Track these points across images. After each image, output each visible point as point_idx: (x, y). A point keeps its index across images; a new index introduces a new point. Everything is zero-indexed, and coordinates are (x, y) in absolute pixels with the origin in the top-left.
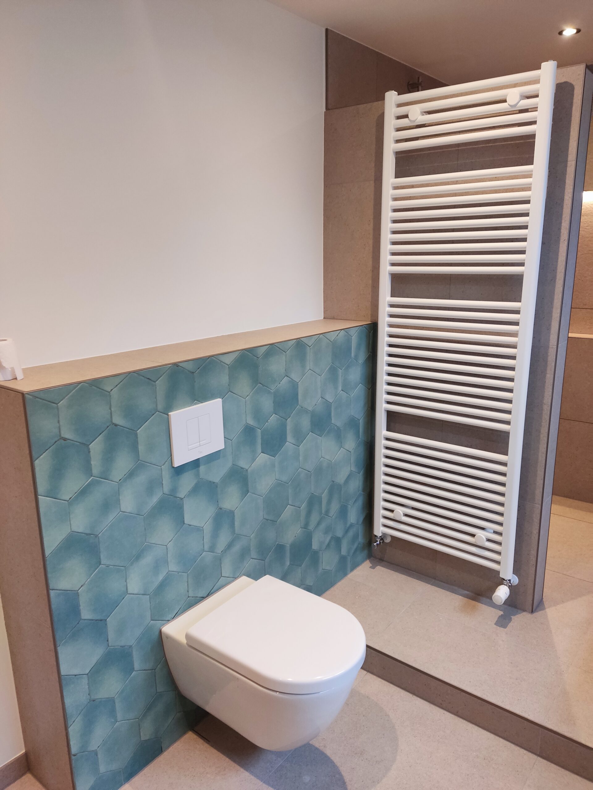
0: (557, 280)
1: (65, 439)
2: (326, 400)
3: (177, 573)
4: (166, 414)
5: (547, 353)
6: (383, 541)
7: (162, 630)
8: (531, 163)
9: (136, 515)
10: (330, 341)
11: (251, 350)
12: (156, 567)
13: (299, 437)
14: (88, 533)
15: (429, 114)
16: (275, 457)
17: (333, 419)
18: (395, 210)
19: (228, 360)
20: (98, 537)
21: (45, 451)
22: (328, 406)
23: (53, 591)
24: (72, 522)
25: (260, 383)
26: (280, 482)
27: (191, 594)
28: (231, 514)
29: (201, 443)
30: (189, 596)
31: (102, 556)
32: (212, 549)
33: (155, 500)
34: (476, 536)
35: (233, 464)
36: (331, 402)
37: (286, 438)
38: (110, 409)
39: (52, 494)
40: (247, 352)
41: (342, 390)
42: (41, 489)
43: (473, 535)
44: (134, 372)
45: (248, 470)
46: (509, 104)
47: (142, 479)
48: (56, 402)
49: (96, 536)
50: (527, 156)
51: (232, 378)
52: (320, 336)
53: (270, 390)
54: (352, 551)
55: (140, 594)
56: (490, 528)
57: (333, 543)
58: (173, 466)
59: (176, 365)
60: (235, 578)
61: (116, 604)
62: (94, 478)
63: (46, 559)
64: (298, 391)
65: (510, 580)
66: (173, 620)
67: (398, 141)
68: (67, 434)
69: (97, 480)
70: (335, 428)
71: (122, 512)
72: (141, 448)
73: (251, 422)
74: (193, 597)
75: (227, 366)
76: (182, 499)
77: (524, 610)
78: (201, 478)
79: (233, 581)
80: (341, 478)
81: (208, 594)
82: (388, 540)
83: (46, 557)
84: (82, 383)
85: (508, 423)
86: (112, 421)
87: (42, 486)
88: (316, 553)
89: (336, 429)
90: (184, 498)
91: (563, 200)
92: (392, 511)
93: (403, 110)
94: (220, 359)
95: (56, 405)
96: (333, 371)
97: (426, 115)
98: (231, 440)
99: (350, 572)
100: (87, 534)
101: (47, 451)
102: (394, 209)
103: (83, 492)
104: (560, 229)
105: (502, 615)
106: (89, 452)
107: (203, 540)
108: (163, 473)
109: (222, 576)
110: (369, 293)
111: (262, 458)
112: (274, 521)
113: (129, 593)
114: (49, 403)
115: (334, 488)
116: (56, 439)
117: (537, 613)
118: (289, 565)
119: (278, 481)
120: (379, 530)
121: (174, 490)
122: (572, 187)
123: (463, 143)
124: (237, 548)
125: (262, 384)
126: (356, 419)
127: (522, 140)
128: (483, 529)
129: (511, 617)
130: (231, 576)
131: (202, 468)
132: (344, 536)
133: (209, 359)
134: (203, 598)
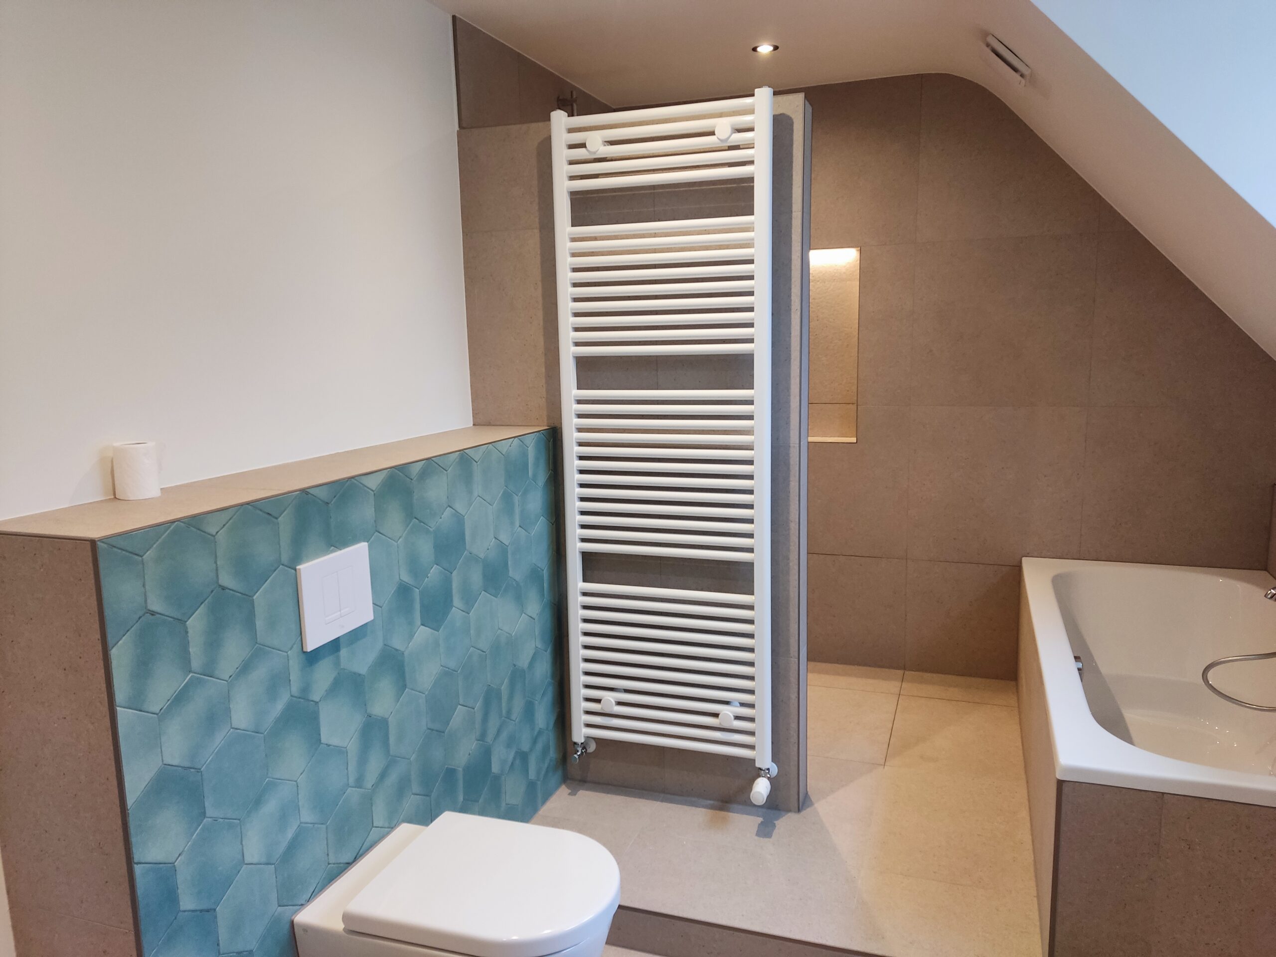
0: (792, 360)
1: (152, 613)
2: (501, 542)
3: (311, 825)
4: (292, 569)
5: (788, 455)
6: (586, 750)
7: (295, 921)
8: (751, 212)
9: (253, 733)
10: (502, 454)
11: (402, 468)
12: (283, 817)
13: (469, 600)
14: (187, 766)
15: (611, 145)
16: (438, 631)
17: (510, 569)
18: (575, 270)
19: (373, 483)
20: (201, 772)
21: (126, 634)
22: (503, 549)
23: (139, 865)
24: (163, 749)
25: (416, 518)
26: (447, 669)
27: (332, 859)
28: (383, 723)
29: (342, 612)
30: (331, 862)
31: (207, 804)
32: (359, 783)
33: (279, 706)
34: (720, 716)
35: (385, 645)
36: (507, 544)
37: (452, 600)
38: (216, 562)
39: (137, 703)
40: (398, 472)
41: (520, 526)
42: (120, 696)
43: (716, 715)
44: (248, 503)
45: (405, 653)
46: (719, 137)
47: (260, 673)
48: (141, 554)
49: (198, 770)
50: (743, 204)
51: (379, 510)
52: (488, 447)
53: (429, 528)
54: (543, 773)
55: (261, 864)
56: (736, 700)
57: (518, 762)
58: (305, 650)
59: (304, 491)
60: (392, 828)
61: (227, 882)
62: (195, 675)
63: (128, 813)
64: (464, 529)
65: (768, 769)
66: (309, 903)
67: (572, 178)
68: (156, 604)
69: (198, 678)
70: (514, 583)
71: (233, 728)
72: (260, 623)
73: (406, 578)
74: (334, 864)
75: (373, 493)
76: (317, 703)
77: (789, 811)
78: (342, 669)
79: (388, 833)
80: (524, 662)
81: (355, 858)
82: (592, 747)
83: (129, 808)
84: (177, 523)
85: (750, 550)
86: (217, 582)
87: (122, 690)
88: (497, 778)
89: (515, 585)
90: (320, 701)
91: (791, 260)
92: (598, 701)
93: (577, 137)
94: (362, 482)
95: (140, 558)
96: (507, 498)
97: (608, 145)
98: (381, 607)
99: (542, 806)
100: (185, 768)
101: (129, 632)
102: (573, 268)
103: (180, 699)
104: (790, 296)
105: (762, 822)
106: (187, 632)
107: (347, 769)
108: (291, 662)
109: (373, 827)
110: (542, 386)
111: (423, 633)
112: (440, 732)
113: (246, 862)
114: (131, 555)
115: (517, 675)
116: (140, 613)
117: (805, 811)
118: (463, 802)
119: (445, 669)
120: (580, 733)
121: (306, 689)
122: (800, 244)
123: (658, 185)
124: (393, 778)
125: (418, 519)
126: (539, 569)
127: (734, 184)
128: (727, 703)
129: (775, 822)
130: (387, 825)
131: (344, 652)
132: (531, 750)
133: (348, 482)
134: (349, 865)
